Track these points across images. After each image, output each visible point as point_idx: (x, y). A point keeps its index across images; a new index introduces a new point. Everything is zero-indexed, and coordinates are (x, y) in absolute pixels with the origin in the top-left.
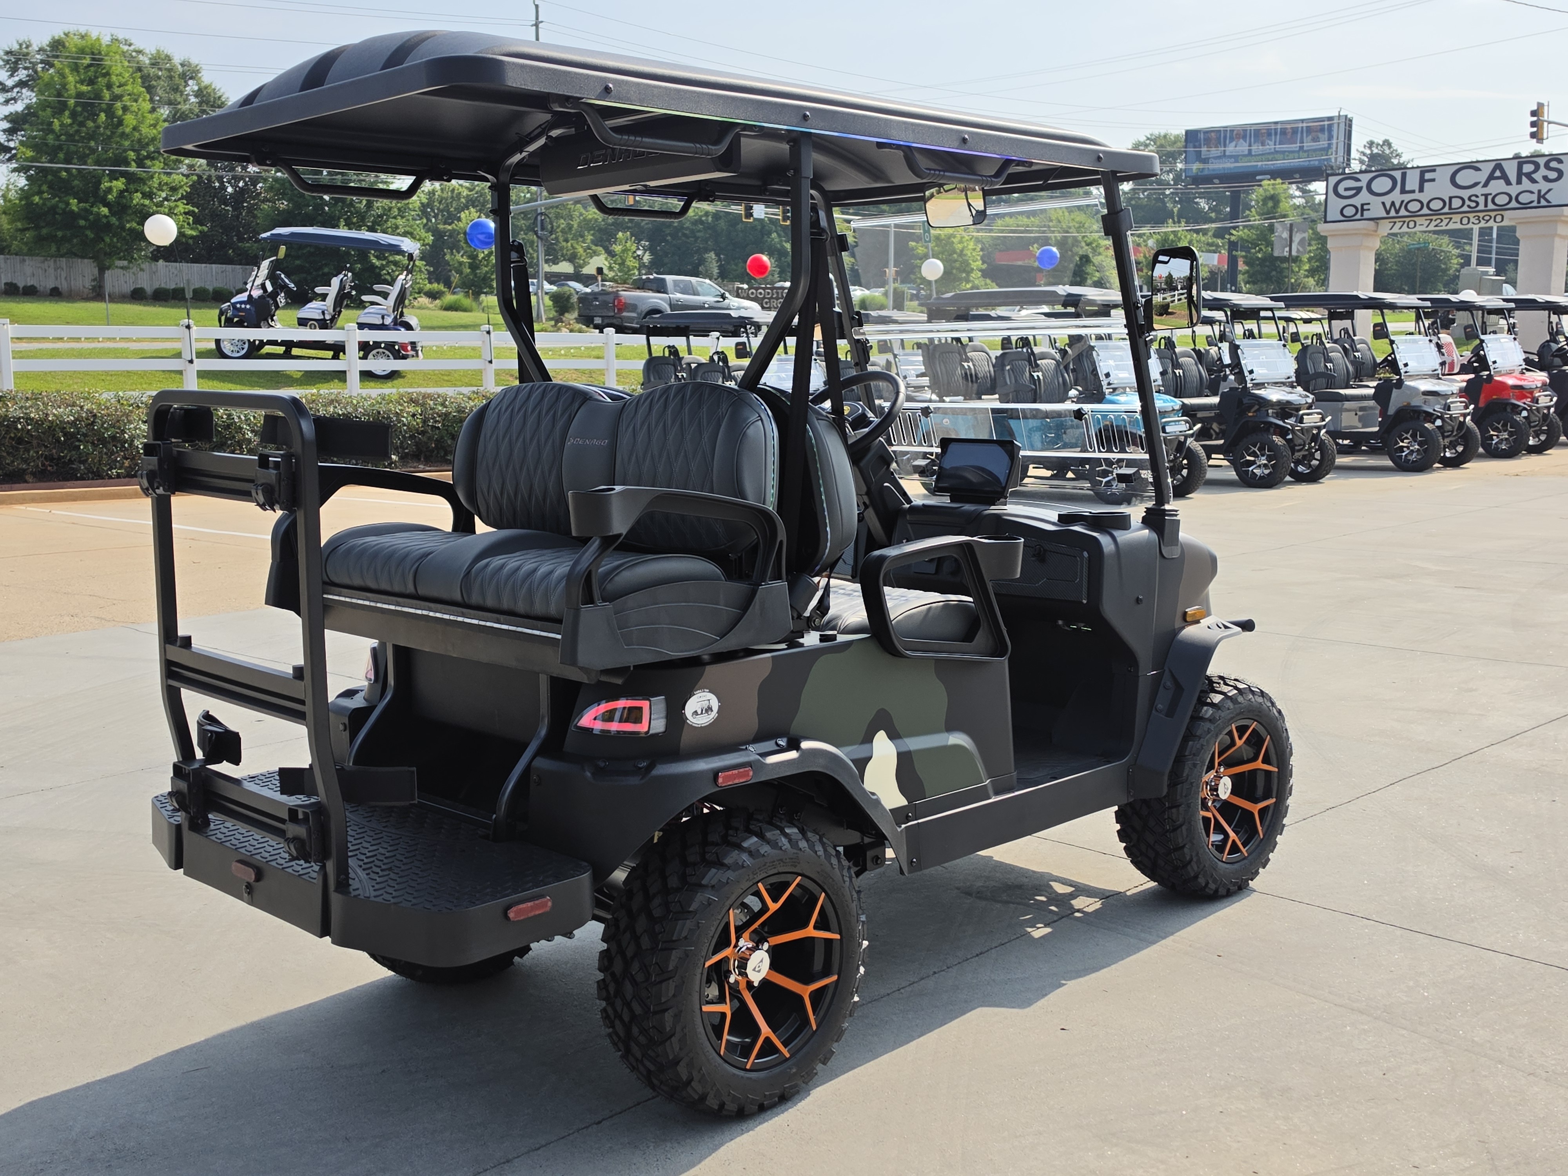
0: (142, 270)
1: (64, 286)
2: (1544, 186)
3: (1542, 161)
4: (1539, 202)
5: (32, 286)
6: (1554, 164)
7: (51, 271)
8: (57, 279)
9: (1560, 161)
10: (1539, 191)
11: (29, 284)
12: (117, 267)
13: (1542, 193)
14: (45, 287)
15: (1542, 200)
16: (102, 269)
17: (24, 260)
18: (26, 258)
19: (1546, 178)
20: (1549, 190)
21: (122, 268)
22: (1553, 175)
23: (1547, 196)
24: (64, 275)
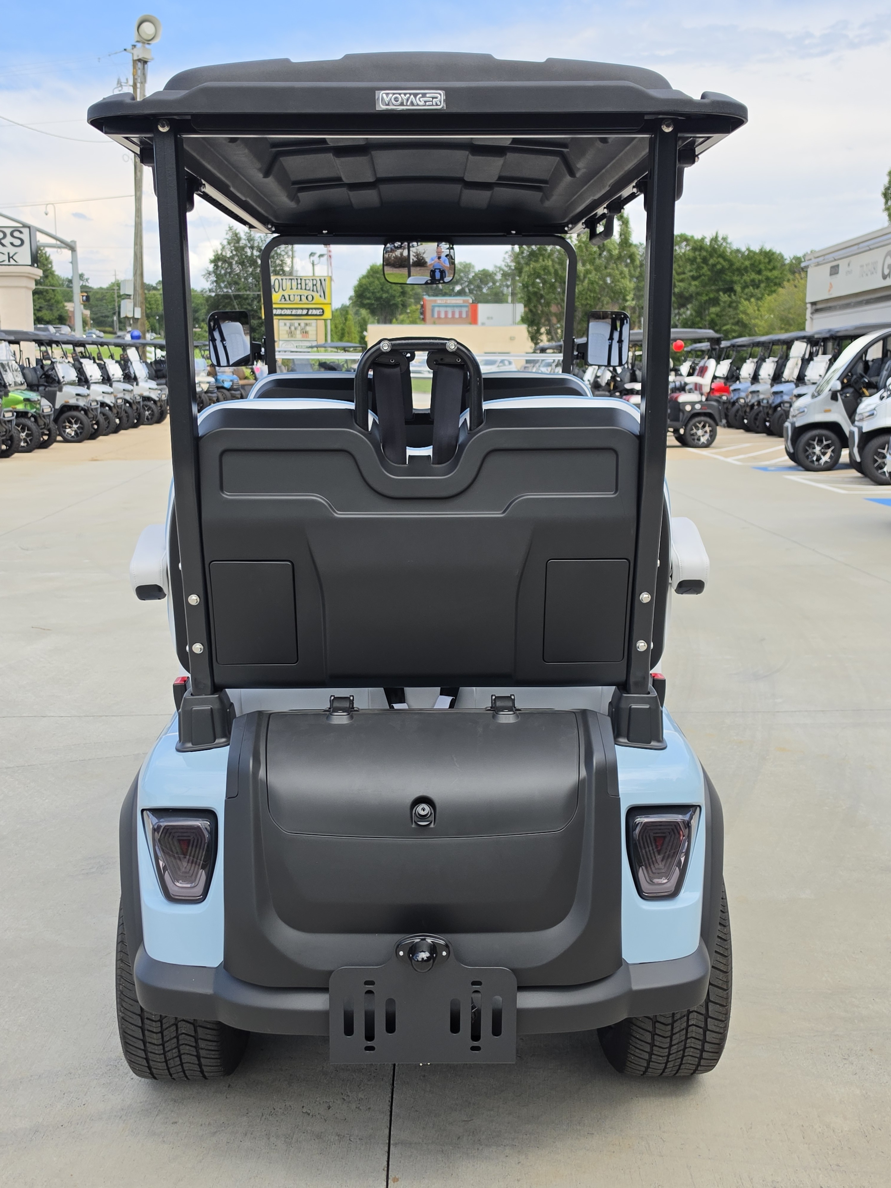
2: (12, 250)
3: (8, 231)
4: (9, 261)
6: (16, 234)
9: (21, 232)
10: (9, 253)
13: (11, 256)
15: (11, 259)
19: (12, 244)
20: (16, 253)
22: (17, 242)
23: (14, 258)
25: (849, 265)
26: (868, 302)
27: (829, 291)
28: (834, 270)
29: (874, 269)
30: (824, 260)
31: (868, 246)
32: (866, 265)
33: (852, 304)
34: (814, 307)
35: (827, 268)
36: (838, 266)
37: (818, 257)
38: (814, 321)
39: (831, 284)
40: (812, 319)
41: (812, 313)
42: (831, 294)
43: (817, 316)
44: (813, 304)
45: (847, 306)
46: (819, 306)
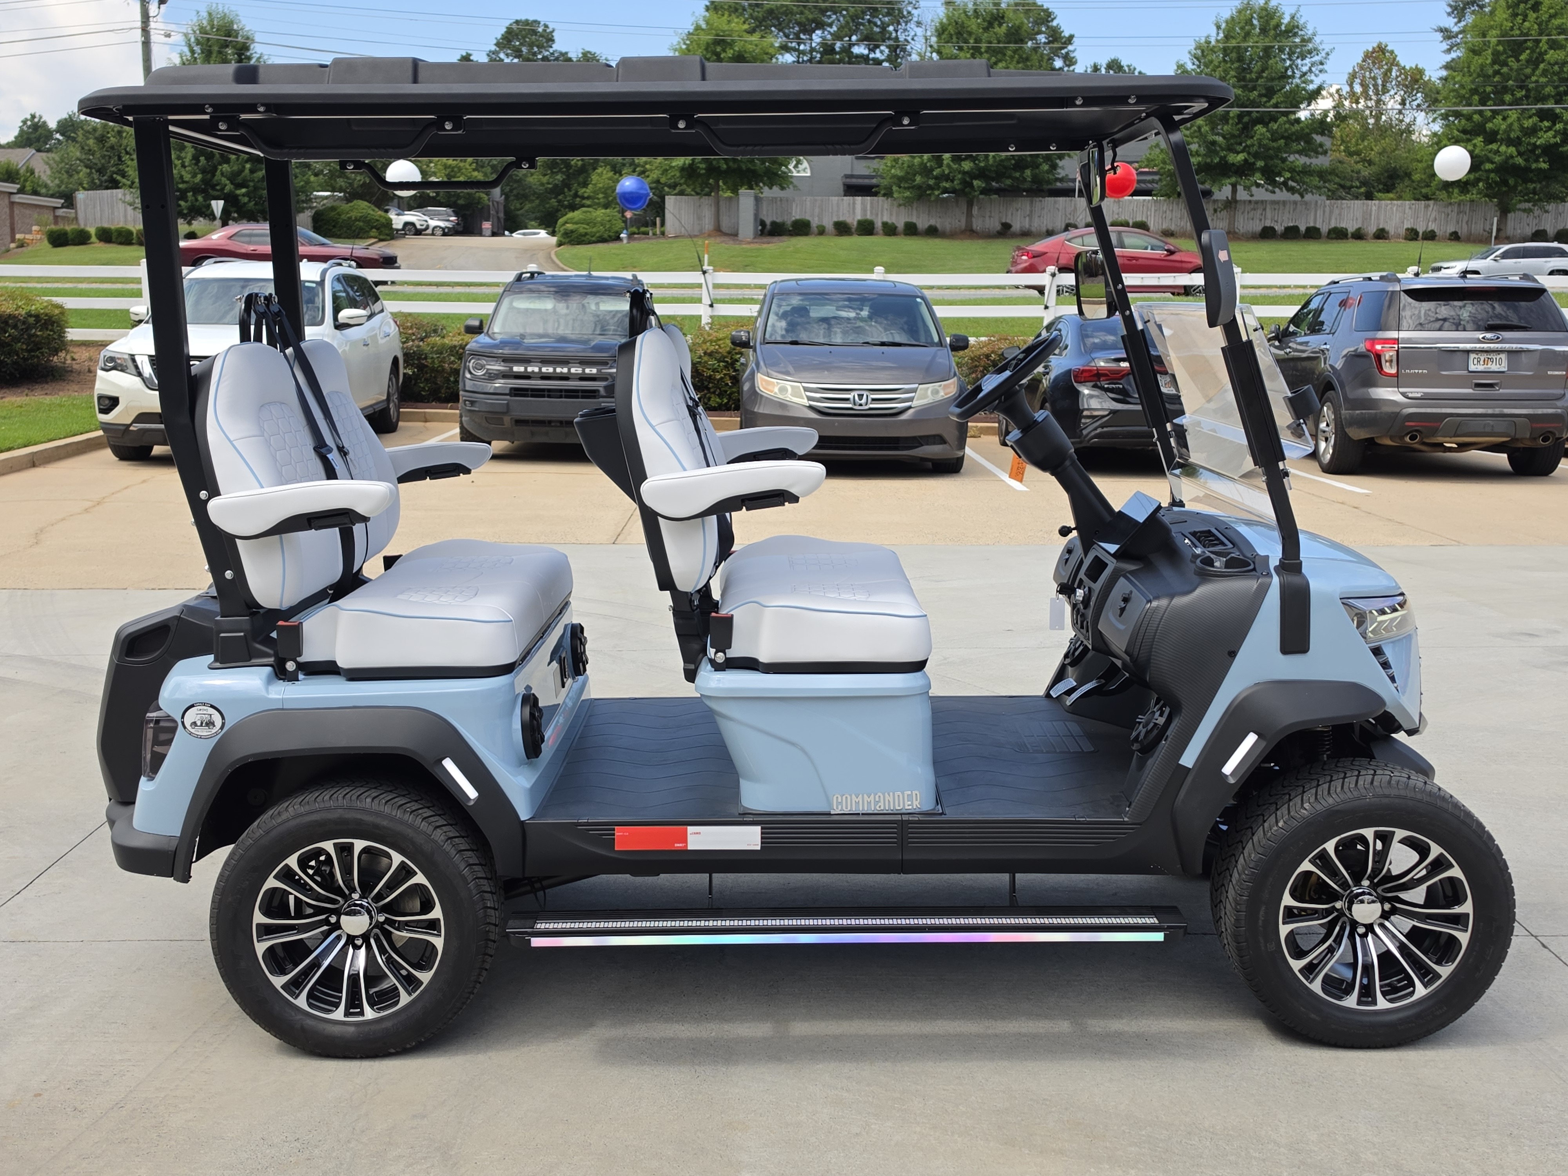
0: (1547, 212)
1: (1463, 231)
5: (1433, 232)
7: (1454, 214)
8: (1458, 222)
11: (1430, 229)
12: (1519, 209)
14: (1446, 232)
16: (1504, 211)
17: (1429, 206)
18: (1431, 203)
21: (1524, 210)
24: (1465, 218)
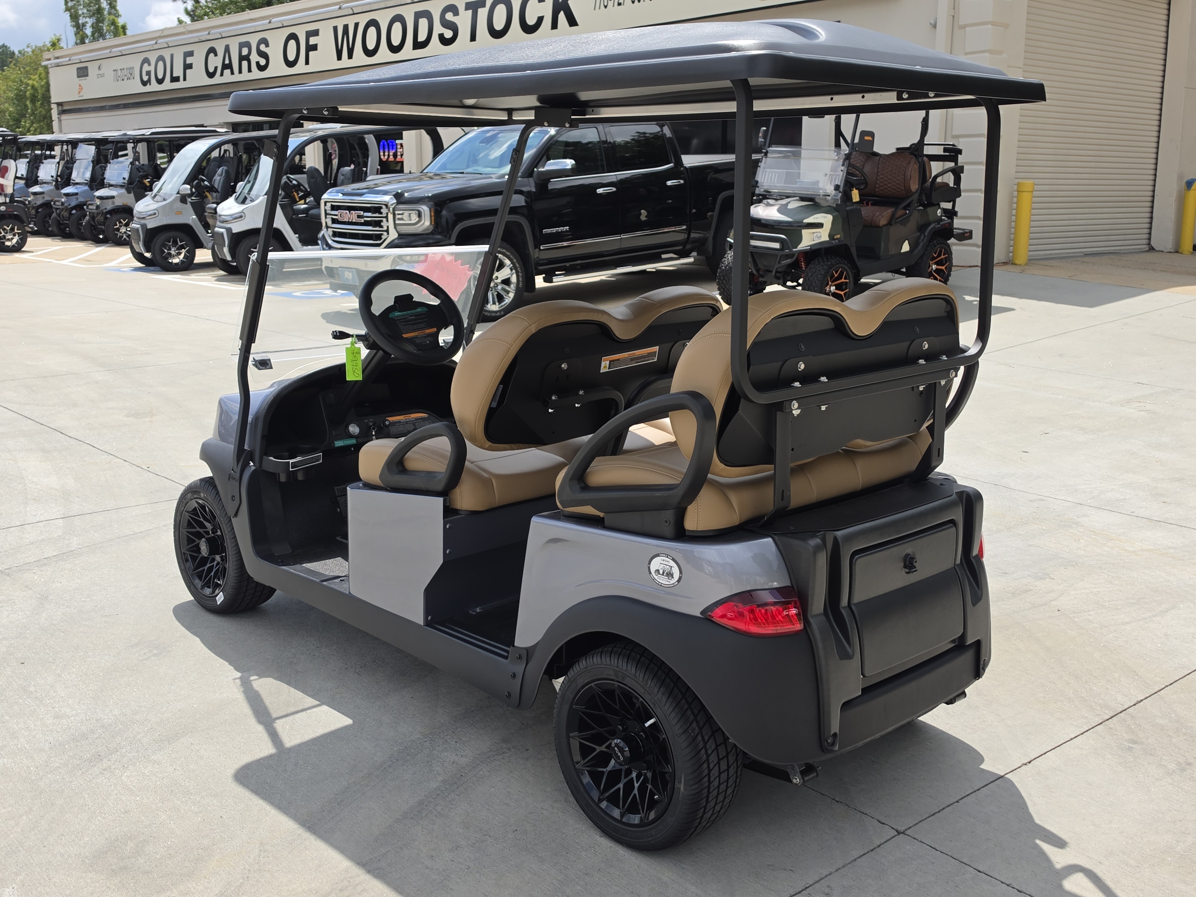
25: (99, 68)
26: (126, 106)
27: (79, 92)
28: (83, 72)
29: (131, 74)
30: (70, 60)
31: (120, 51)
32: (120, 69)
33: (107, 107)
34: (60, 108)
35: (73, 70)
36: (86, 68)
37: (58, 58)
38: (62, 121)
39: (80, 86)
40: (60, 120)
41: (58, 114)
42: (82, 96)
43: (64, 117)
44: (59, 104)
45: (102, 109)
46: (65, 108)
